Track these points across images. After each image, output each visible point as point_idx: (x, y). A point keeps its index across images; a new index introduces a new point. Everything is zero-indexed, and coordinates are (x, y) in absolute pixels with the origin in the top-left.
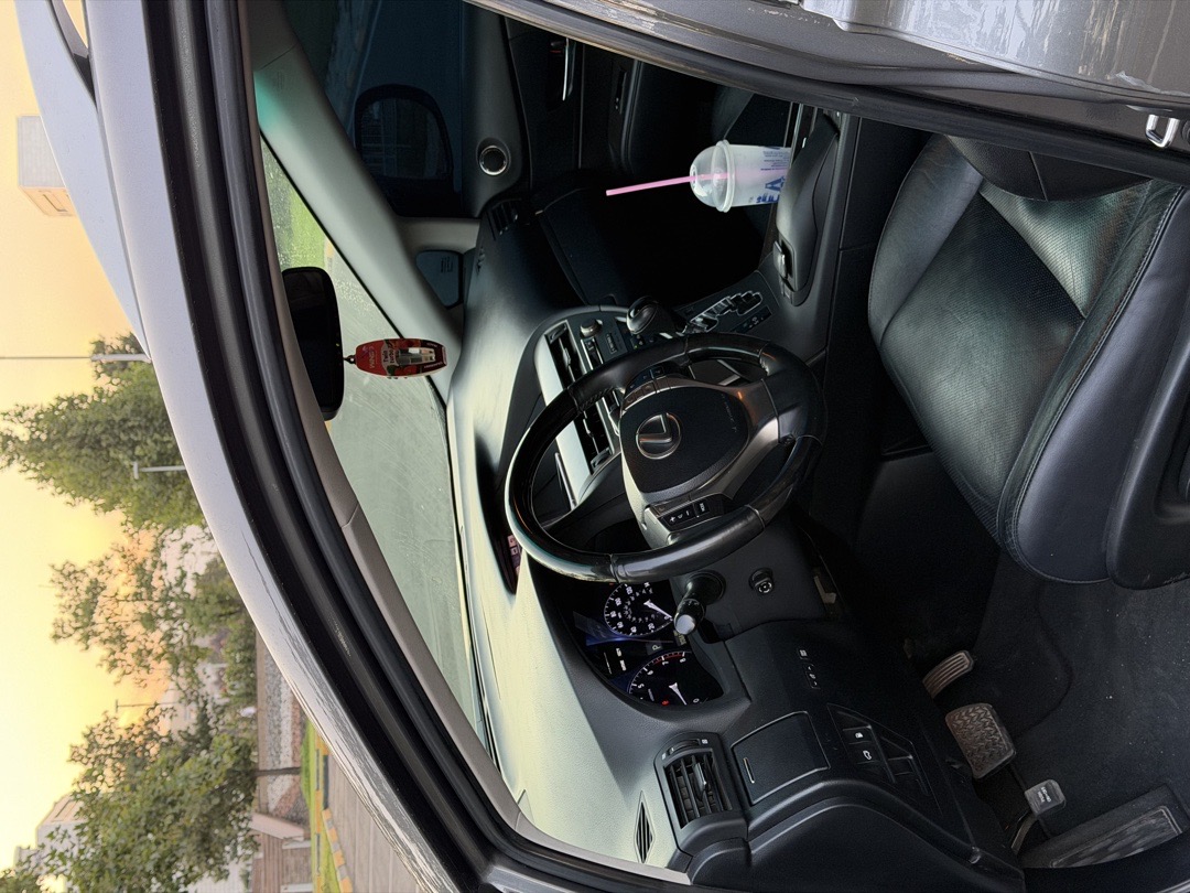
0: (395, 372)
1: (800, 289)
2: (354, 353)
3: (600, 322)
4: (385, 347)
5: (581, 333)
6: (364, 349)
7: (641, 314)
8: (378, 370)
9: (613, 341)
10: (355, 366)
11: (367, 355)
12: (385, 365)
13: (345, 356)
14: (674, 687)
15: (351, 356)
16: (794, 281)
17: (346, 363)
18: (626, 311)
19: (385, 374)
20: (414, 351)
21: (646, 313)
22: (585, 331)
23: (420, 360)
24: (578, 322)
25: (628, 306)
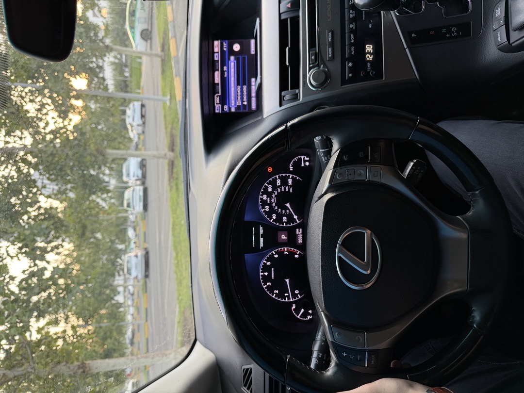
14: (287, 281)
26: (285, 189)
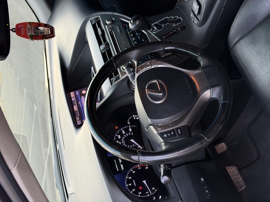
0: (33, 37)
1: (202, 21)
2: (15, 27)
3: (114, 19)
4: (28, 26)
5: (106, 23)
6: (19, 26)
7: (136, 23)
8: (25, 36)
9: (119, 29)
10: (15, 33)
11: (21, 29)
12: (29, 34)
13: (11, 28)
14: (144, 182)
15: (13, 29)
16: (200, 17)
17: (11, 32)
18: (130, 19)
19: (28, 38)
20: (41, 28)
21: (137, 23)
22: (108, 22)
23: (44, 33)
24: (105, 18)
25: (131, 17)
26: (128, 134)
